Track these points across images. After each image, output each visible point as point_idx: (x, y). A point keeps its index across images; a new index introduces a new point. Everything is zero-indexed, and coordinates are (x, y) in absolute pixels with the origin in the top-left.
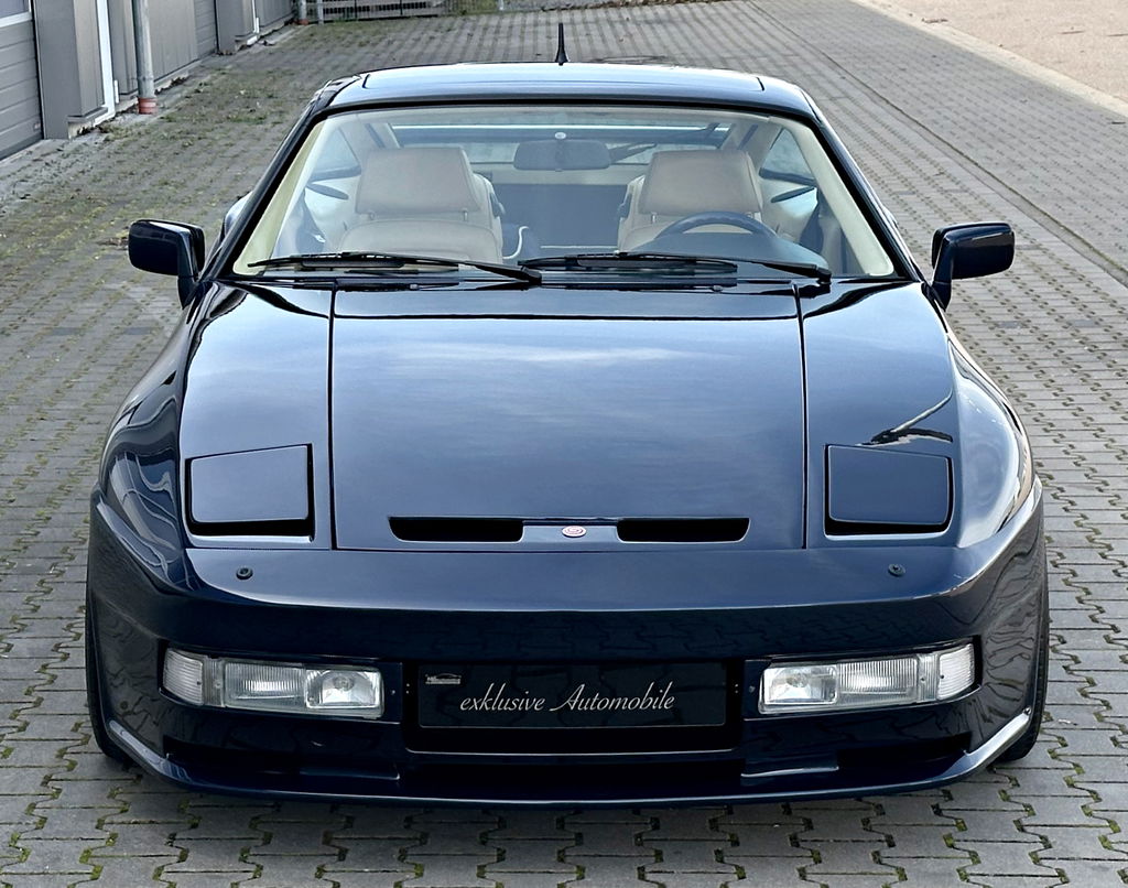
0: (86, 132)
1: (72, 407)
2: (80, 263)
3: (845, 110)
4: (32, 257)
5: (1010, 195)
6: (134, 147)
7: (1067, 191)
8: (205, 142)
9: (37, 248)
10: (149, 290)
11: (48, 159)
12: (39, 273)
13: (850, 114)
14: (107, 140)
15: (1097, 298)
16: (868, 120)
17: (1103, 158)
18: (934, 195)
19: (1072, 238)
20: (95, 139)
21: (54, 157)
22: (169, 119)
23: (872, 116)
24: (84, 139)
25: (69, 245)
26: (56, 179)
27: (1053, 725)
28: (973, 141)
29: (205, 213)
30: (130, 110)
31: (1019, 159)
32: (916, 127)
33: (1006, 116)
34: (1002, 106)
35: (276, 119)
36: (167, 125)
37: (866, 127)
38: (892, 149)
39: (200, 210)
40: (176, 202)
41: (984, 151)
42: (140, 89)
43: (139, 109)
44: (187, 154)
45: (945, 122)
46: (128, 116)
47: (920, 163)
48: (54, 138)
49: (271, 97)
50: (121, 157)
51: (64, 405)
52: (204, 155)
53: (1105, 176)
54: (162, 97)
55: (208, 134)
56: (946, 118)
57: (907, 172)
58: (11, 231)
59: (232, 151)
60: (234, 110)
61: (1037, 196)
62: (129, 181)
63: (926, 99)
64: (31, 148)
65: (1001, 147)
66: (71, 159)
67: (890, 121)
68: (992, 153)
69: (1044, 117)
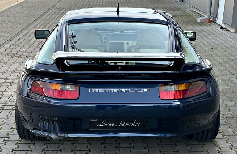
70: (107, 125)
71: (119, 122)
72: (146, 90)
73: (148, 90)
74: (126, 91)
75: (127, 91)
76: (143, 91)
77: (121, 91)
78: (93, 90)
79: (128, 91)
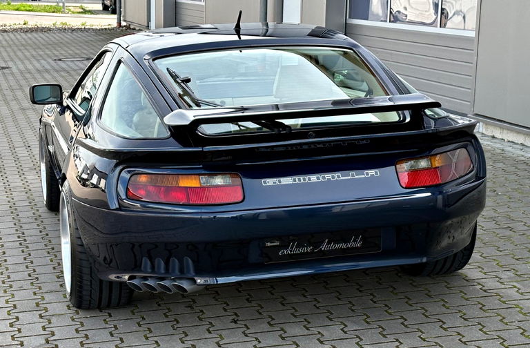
70: (299, 251)
71: (322, 243)
72: (372, 172)
73: (376, 173)
74: (333, 177)
75: (336, 178)
76: (367, 174)
77: (324, 178)
78: (270, 182)
79: (338, 177)
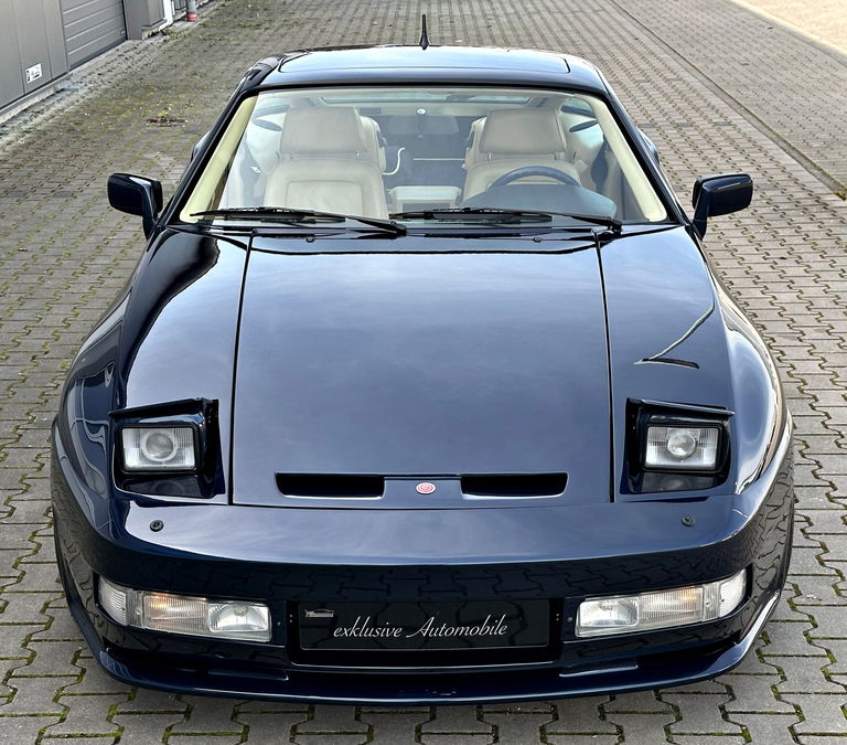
0: (154, 35)
1: (105, 262)
2: (132, 137)
3: (603, 19)
4: (103, 133)
5: (708, 83)
6: (181, 46)
7: (743, 79)
8: (223, 42)
9: (108, 125)
10: (172, 159)
11: (127, 55)
12: (105, 145)
13: (606, 22)
14: (165, 41)
15: (772, 165)
16: (617, 27)
17: (761, 54)
18: (661, 83)
19: (750, 116)
20: (159, 39)
21: (131, 53)
22: (204, 25)
23: (619, 23)
24: (152, 40)
25: (128, 122)
26: (130, 70)
27: (803, 601)
28: (681, 42)
29: (216, 97)
30: (182, 19)
31: (711, 56)
32: (646, 32)
33: (699, 24)
34: (695, 16)
35: (267, 25)
36: (202, 29)
37: (616, 32)
38: (632, 48)
39: (212, 95)
40: (198, 89)
41: (689, 50)
42: (187, 6)
43: (187, 18)
44: (211, 51)
45: (662, 28)
46: (180, 23)
47: (650, 58)
48: (134, 39)
49: (266, 10)
50: (171, 54)
51: (101, 261)
52: (222, 52)
53: (764, 67)
54: (202, 10)
55: (226, 37)
56: (664, 25)
57: (644, 66)
58: (94, 111)
59: (239, 49)
60: (243, 19)
61: (725, 83)
62: (173, 72)
63: (650, 12)
64: (119, 47)
65: (698, 47)
66: (142, 55)
67: (630, 27)
68: (693, 51)
69: (722, 25)
